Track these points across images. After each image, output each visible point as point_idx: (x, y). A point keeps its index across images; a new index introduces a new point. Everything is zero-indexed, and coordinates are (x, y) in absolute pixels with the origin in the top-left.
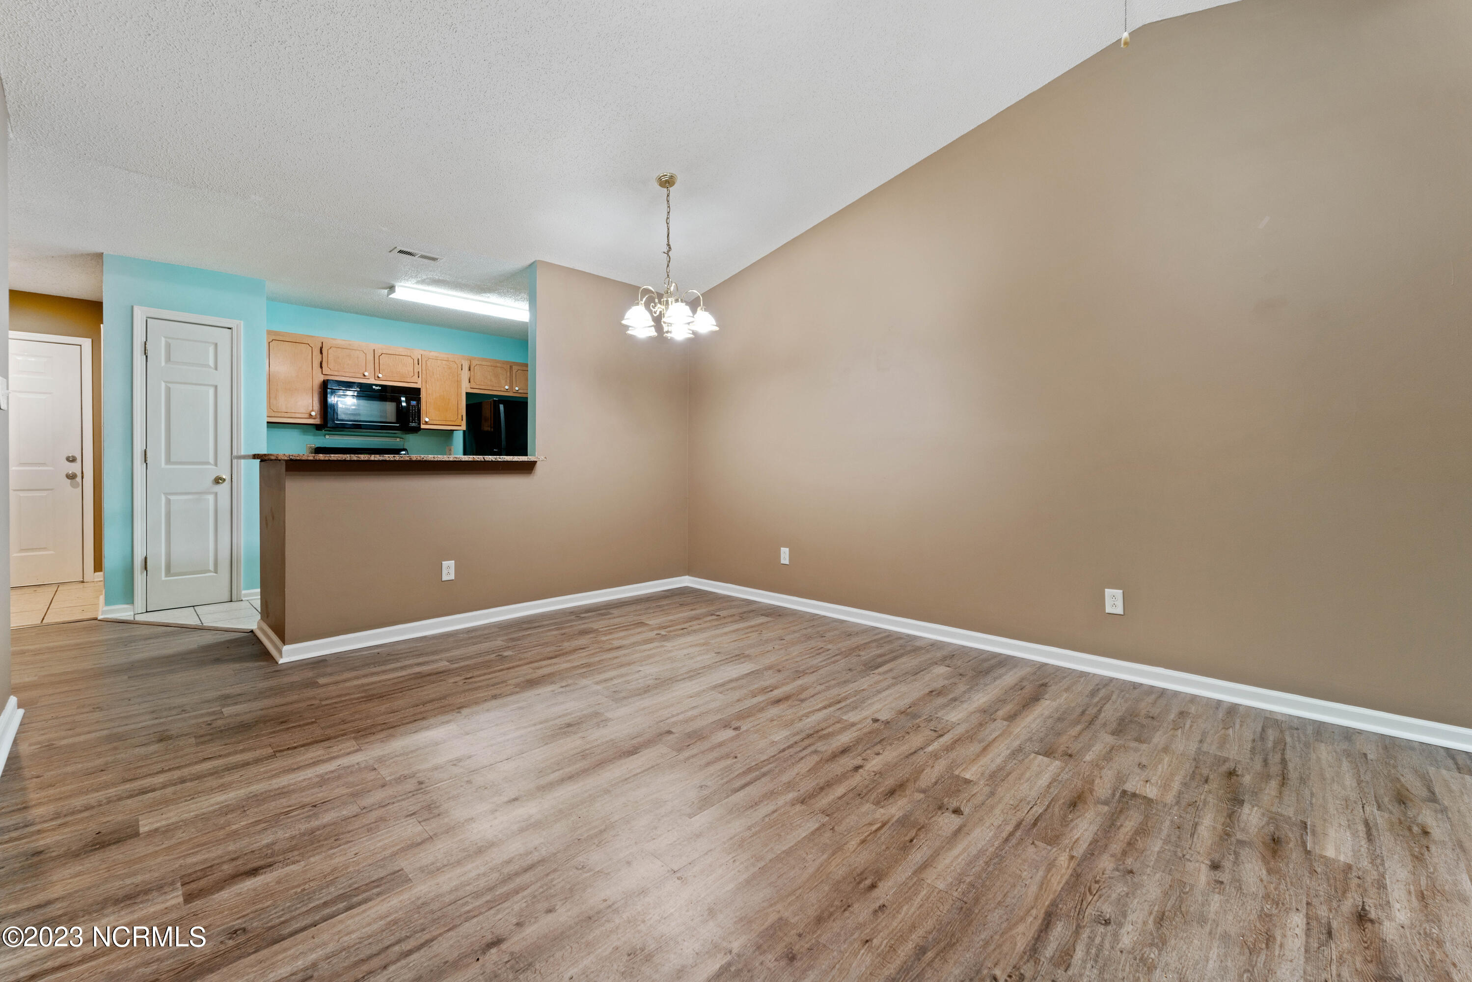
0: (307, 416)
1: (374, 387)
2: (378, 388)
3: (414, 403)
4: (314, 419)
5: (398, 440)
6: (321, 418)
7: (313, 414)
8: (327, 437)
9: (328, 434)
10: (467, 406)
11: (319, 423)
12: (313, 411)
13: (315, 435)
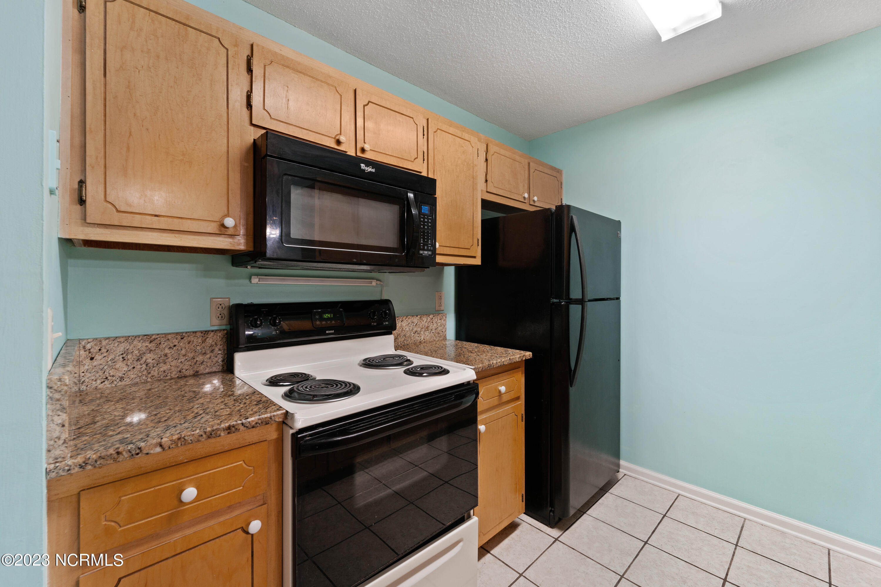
0: (212, 228)
1: (363, 166)
2: (370, 169)
3: (425, 209)
4: (232, 236)
5: (374, 283)
6: (247, 235)
7: (229, 222)
8: (255, 280)
9: (257, 275)
10: (483, 222)
11: (242, 247)
12: (228, 215)
13: (229, 277)
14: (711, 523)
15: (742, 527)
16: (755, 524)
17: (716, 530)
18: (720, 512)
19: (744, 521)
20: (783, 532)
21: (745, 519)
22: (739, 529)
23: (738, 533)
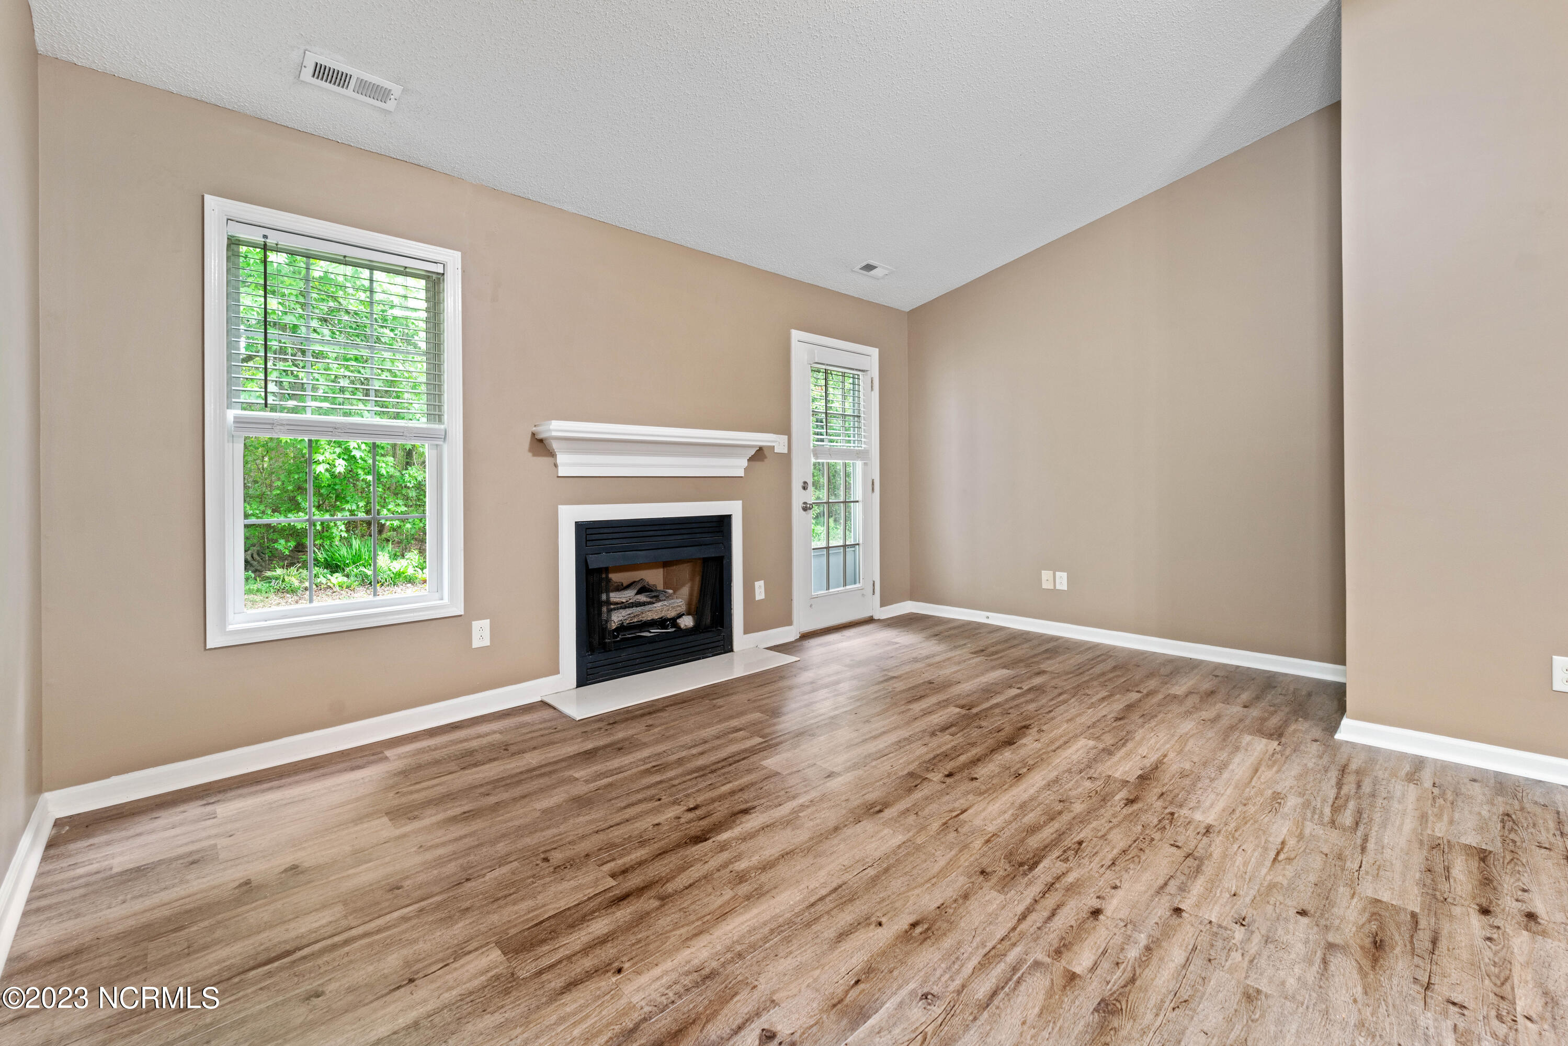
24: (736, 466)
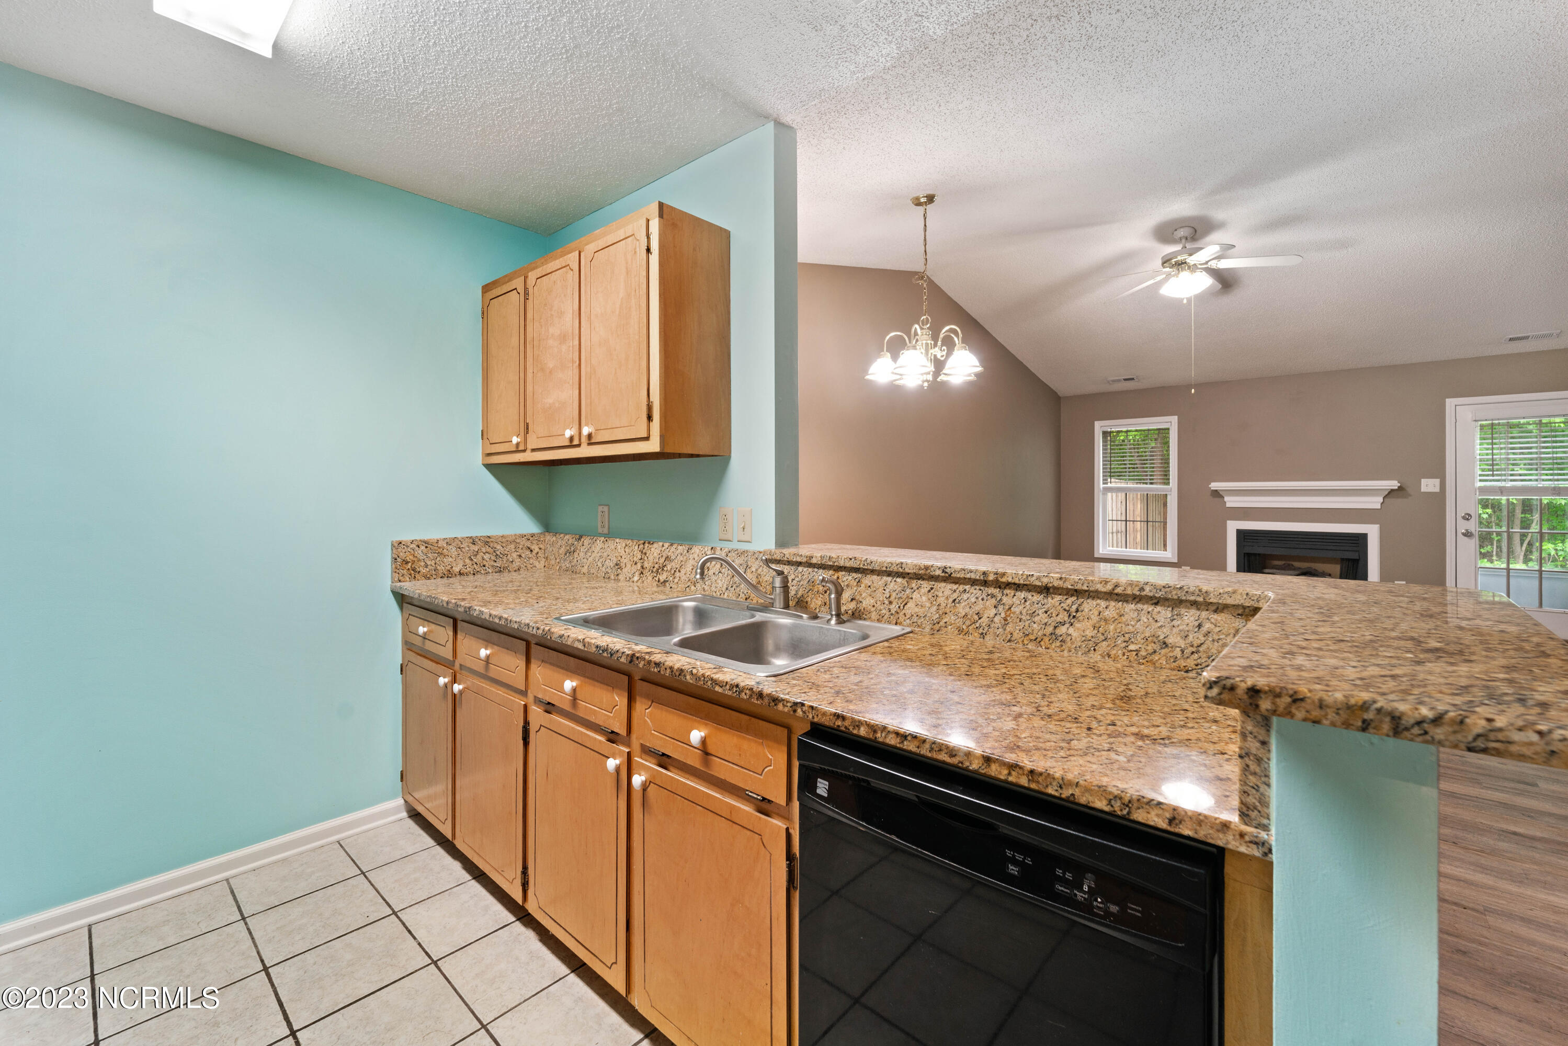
14: (184, 921)
15: (232, 892)
16: (245, 875)
17: (200, 925)
18: (185, 897)
19: (229, 883)
20: (284, 860)
21: (227, 880)
22: (230, 897)
23: (234, 903)
24: (1375, 502)
